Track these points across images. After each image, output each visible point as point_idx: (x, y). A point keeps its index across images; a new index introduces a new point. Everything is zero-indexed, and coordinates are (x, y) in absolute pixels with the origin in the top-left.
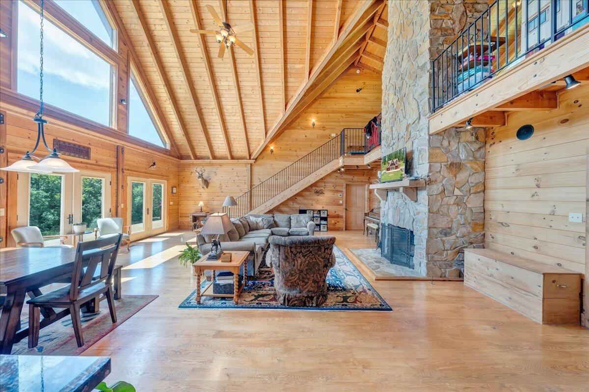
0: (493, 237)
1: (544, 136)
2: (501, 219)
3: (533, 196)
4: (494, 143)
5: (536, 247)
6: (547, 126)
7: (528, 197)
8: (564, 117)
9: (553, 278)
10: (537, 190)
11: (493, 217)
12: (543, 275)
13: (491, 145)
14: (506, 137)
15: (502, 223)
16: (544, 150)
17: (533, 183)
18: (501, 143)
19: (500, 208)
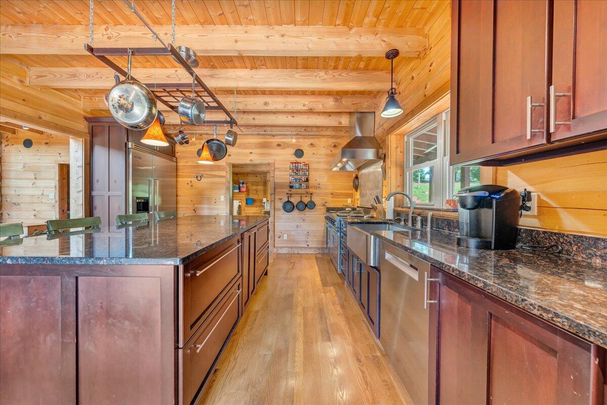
0: (9, 215)
1: (38, 149)
2: (14, 201)
3: (33, 184)
4: (8, 145)
5: (35, 216)
6: (39, 143)
7: (30, 185)
8: (46, 141)
9: (35, 228)
10: (34, 180)
11: (8, 200)
12: (27, 228)
13: (6, 146)
14: (17, 143)
15: (15, 203)
16: (38, 157)
17: (33, 177)
18: (13, 146)
19: (13, 193)
